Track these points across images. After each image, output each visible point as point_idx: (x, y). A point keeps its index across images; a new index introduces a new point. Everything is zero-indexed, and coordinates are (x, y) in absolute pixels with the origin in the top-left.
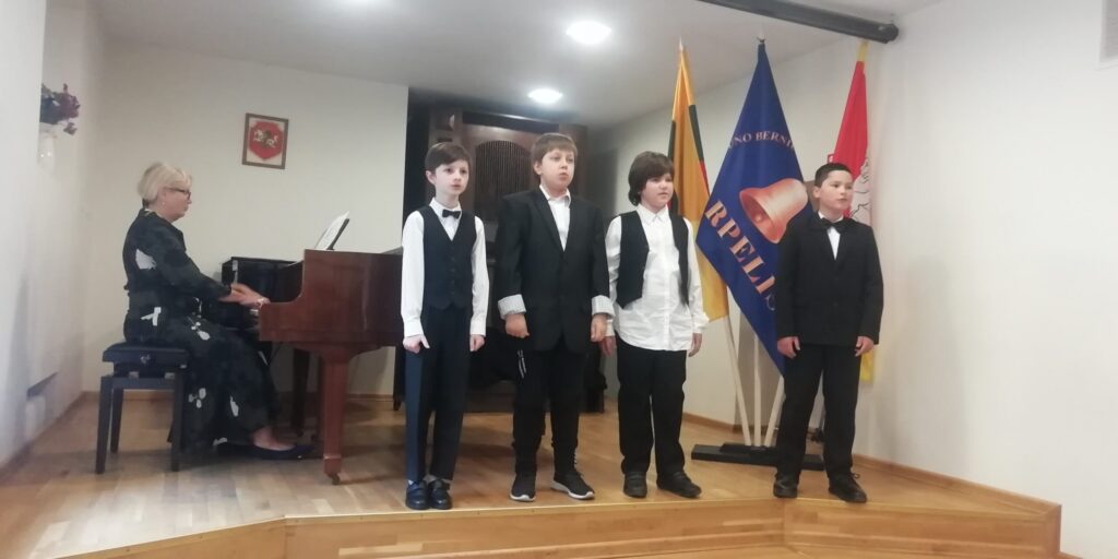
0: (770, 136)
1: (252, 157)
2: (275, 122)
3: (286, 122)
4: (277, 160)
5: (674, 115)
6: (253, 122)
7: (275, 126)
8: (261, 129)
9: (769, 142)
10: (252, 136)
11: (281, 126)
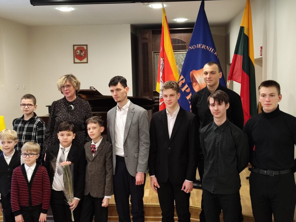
1: (77, 60)
2: (83, 46)
3: (87, 45)
4: (85, 60)
6: (76, 48)
9: (202, 49)
11: (85, 47)
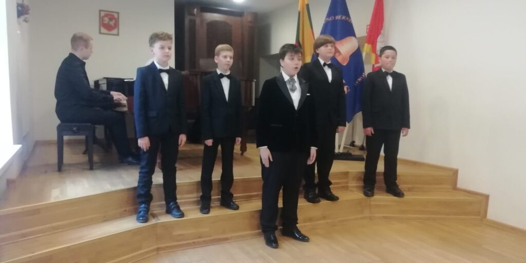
0: (342, 17)
1: (103, 30)
2: (113, 14)
3: (118, 13)
4: (115, 32)
5: (299, 8)
6: (103, 14)
7: (113, 16)
8: (107, 17)
9: (341, 20)
10: (103, 20)
11: (116, 15)
